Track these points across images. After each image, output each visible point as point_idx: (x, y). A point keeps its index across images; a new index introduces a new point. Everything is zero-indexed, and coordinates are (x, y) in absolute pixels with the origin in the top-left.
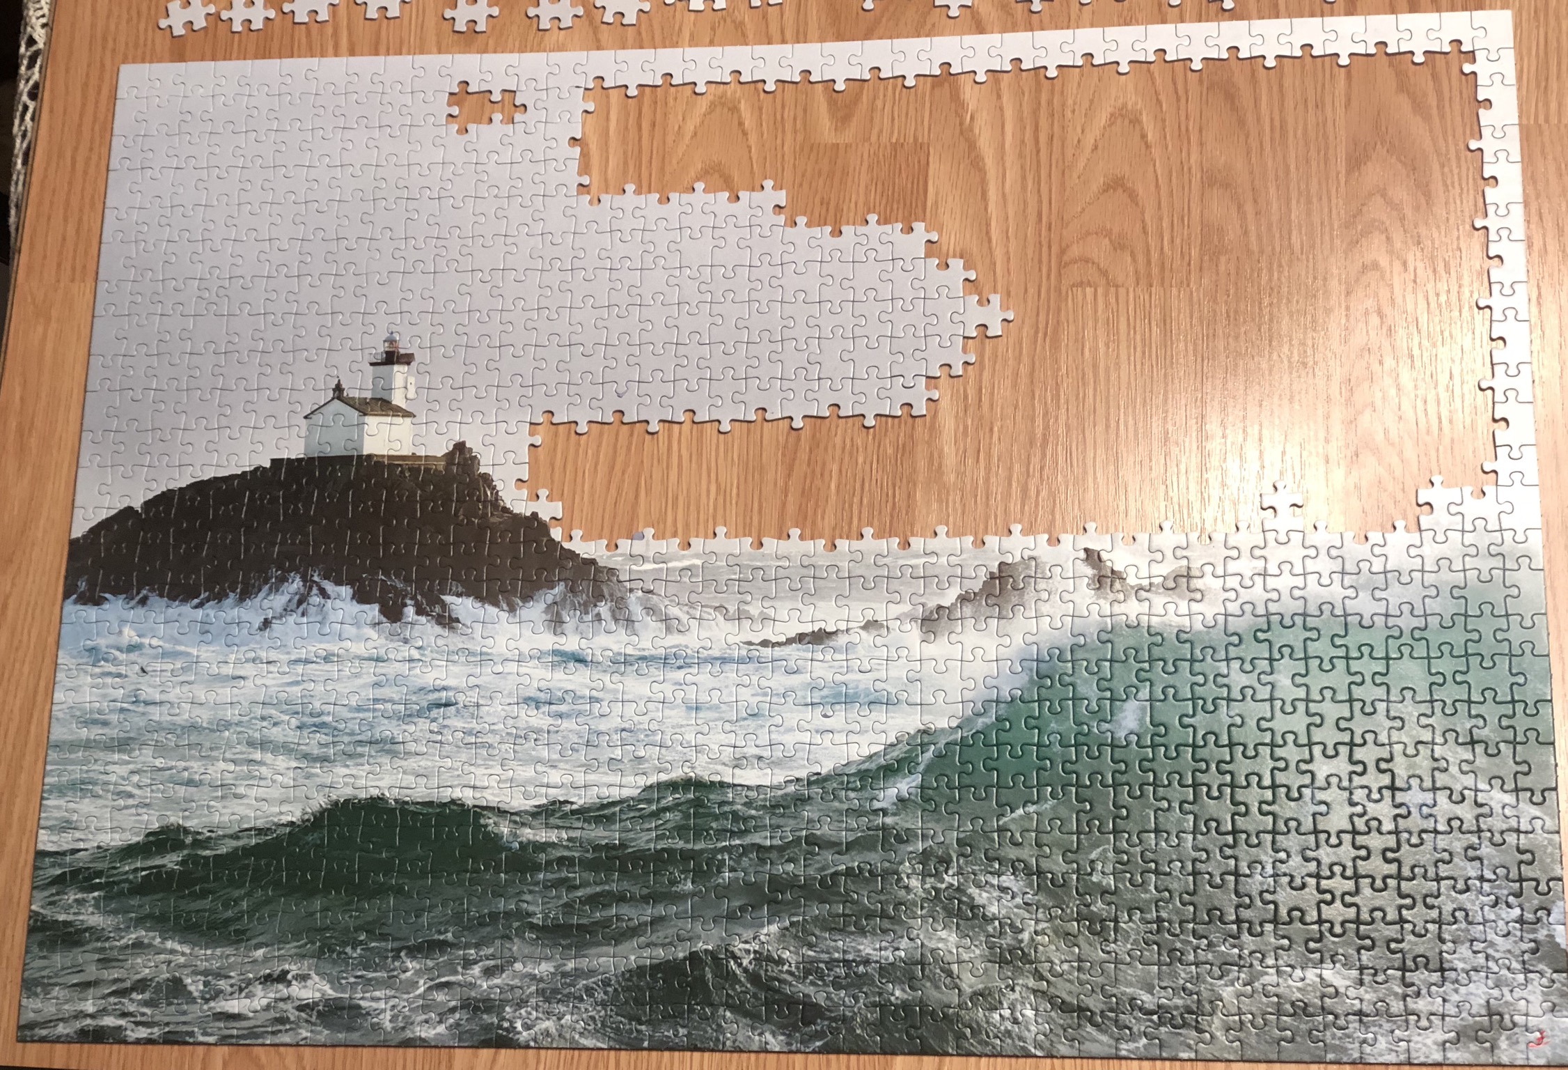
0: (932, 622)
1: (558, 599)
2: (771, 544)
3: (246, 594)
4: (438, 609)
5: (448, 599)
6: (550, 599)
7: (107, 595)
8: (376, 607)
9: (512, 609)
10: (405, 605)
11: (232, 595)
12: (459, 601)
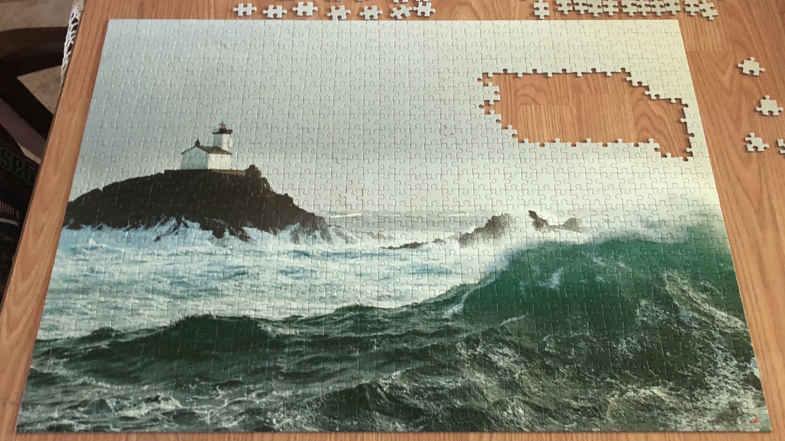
0: (464, 239)
1: (296, 229)
3: (149, 226)
4: (240, 233)
5: (245, 229)
6: (293, 229)
7: (83, 226)
8: (211, 232)
9: (275, 233)
10: (225, 231)
11: (142, 226)
12: (251, 229)
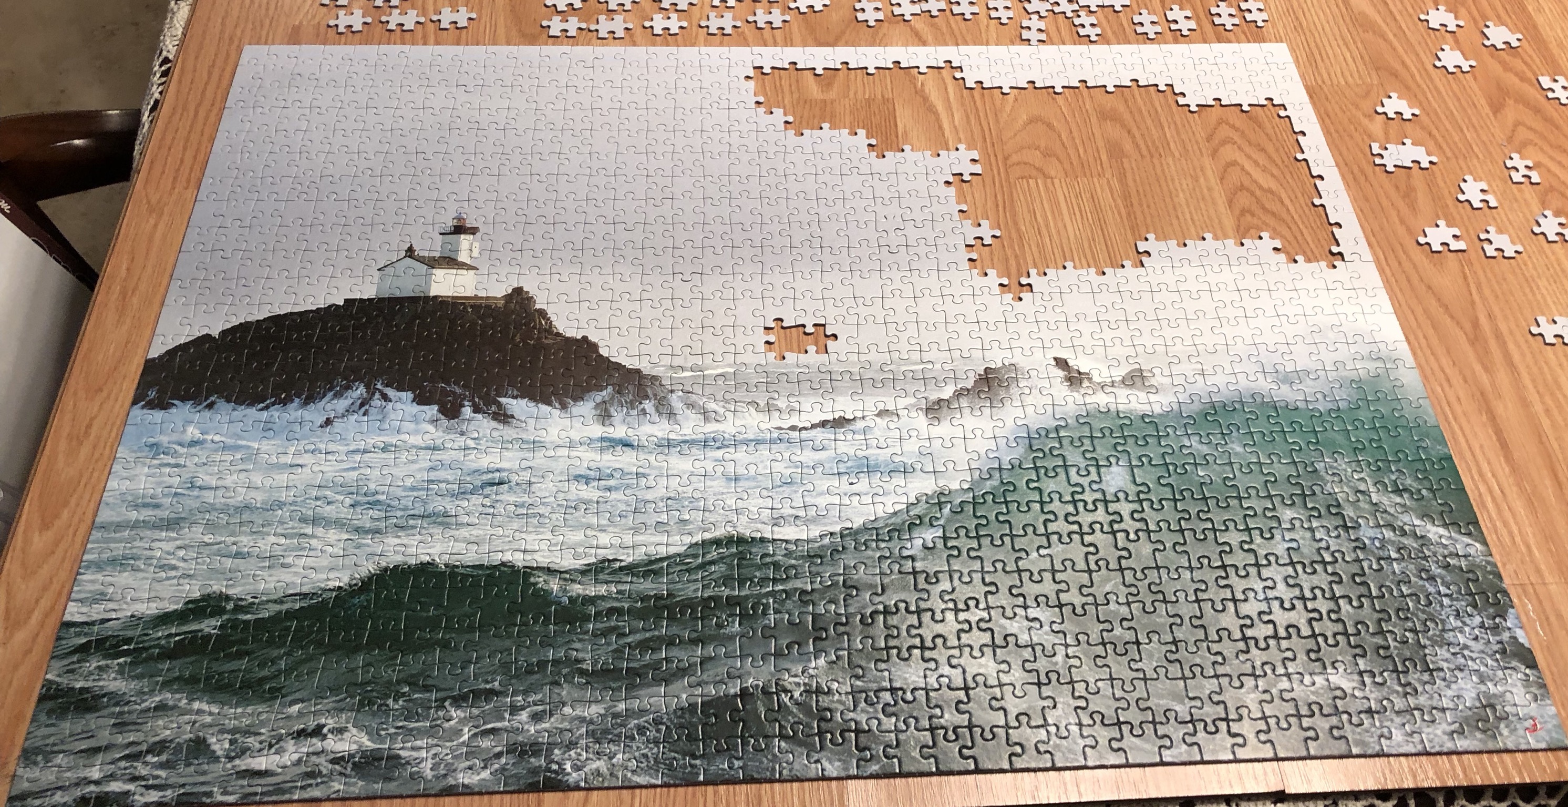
0: (935, 409)
1: (607, 399)
2: (791, 357)
3: (310, 399)
4: (494, 408)
5: (503, 400)
6: (599, 399)
7: (175, 402)
8: (436, 407)
9: (564, 407)
10: (463, 406)
11: (297, 400)
12: (514, 402)
